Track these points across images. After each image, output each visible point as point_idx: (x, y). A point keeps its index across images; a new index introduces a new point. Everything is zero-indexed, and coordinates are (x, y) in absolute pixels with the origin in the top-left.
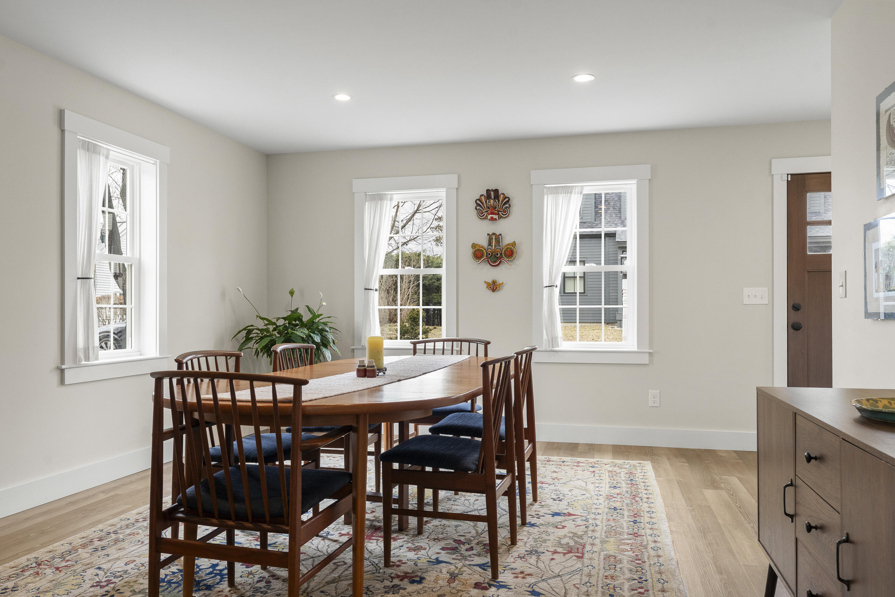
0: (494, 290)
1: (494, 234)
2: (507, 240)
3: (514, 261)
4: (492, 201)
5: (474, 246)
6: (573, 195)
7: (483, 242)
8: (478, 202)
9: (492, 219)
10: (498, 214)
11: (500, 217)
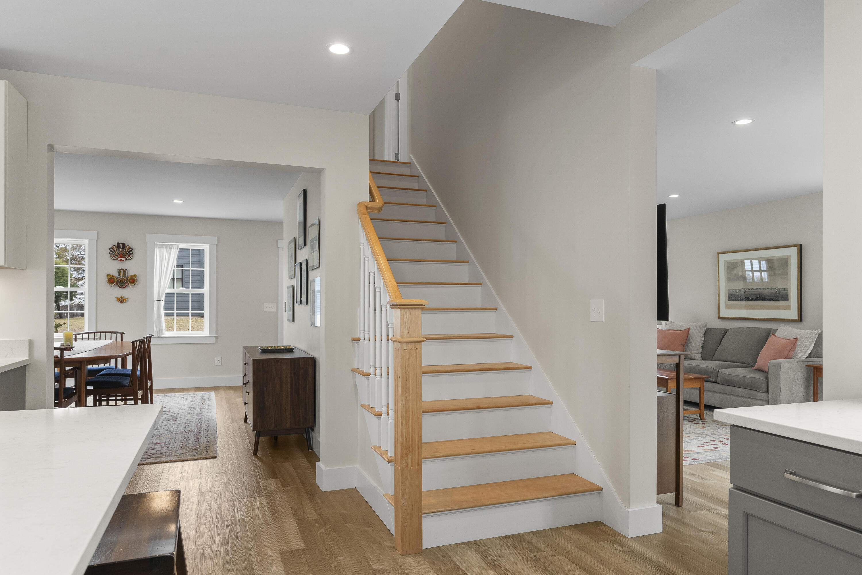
0: (122, 302)
1: (122, 269)
2: (131, 273)
3: (135, 286)
4: (121, 250)
5: (108, 275)
6: (172, 249)
7: (115, 274)
8: (111, 249)
9: (121, 260)
10: (125, 257)
11: (126, 259)
